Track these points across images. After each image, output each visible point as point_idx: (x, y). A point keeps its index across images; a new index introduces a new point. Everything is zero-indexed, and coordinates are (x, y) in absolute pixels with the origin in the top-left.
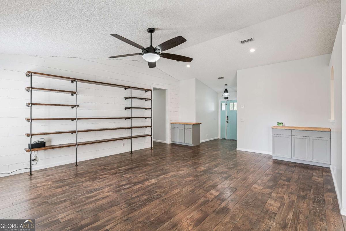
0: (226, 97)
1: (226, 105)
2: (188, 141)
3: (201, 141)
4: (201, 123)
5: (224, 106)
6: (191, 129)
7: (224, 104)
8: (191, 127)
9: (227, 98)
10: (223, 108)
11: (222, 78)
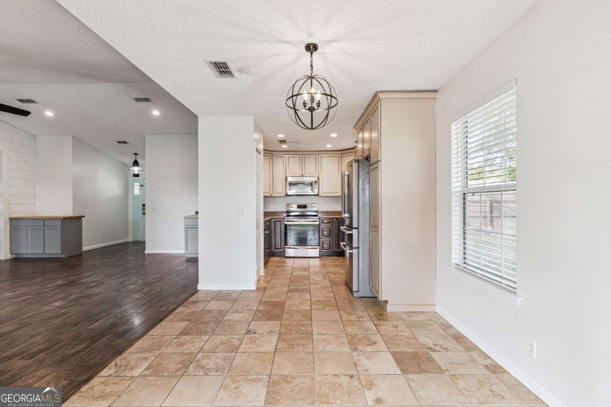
0: (136, 172)
1: (142, 186)
2: (54, 249)
3: (84, 248)
4: (84, 217)
5: (138, 187)
6: (59, 228)
7: (138, 184)
8: (59, 223)
9: (137, 175)
10: (137, 191)
11: (125, 142)
